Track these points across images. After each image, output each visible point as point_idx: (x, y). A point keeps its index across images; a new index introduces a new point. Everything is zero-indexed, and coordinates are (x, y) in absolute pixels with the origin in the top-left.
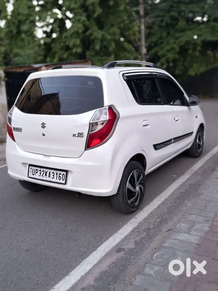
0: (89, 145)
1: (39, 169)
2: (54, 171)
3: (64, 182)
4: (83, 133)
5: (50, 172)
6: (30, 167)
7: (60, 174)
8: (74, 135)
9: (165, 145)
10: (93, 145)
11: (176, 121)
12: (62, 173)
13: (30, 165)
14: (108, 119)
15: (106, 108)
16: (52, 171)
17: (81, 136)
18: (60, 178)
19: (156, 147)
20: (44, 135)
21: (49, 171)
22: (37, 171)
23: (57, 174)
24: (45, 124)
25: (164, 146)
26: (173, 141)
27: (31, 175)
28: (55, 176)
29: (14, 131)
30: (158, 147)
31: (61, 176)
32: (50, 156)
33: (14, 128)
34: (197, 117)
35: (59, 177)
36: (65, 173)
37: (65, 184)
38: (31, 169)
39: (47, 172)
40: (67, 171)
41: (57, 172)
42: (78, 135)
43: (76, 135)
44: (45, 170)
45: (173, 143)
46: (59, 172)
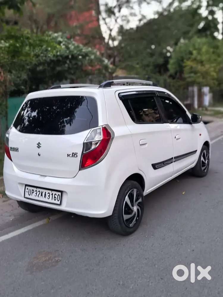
0: (83, 165)
1: (35, 189)
2: (50, 192)
3: (59, 203)
4: (77, 153)
5: (45, 193)
6: (27, 187)
7: (55, 194)
8: (68, 155)
9: (165, 164)
10: (87, 165)
11: (177, 139)
12: (57, 193)
13: (26, 185)
14: (102, 138)
15: (100, 128)
16: (47, 191)
17: (75, 156)
18: (55, 199)
19: (155, 166)
20: (39, 155)
21: (44, 191)
22: (33, 192)
23: (52, 194)
24: (41, 144)
25: (163, 165)
26: (174, 160)
27: (27, 196)
28: (51, 196)
29: (11, 150)
30: (158, 167)
31: (56, 196)
32: (46, 176)
33: (11, 148)
34: (200, 135)
35: (55, 197)
36: (60, 194)
37: (60, 204)
38: (27, 189)
39: (43, 192)
40: (62, 192)
41: (52, 193)
42: (72, 155)
43: (70, 155)
44: (41, 190)
45: (174, 162)
46: (54, 193)
